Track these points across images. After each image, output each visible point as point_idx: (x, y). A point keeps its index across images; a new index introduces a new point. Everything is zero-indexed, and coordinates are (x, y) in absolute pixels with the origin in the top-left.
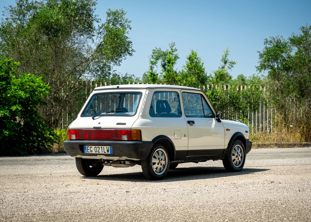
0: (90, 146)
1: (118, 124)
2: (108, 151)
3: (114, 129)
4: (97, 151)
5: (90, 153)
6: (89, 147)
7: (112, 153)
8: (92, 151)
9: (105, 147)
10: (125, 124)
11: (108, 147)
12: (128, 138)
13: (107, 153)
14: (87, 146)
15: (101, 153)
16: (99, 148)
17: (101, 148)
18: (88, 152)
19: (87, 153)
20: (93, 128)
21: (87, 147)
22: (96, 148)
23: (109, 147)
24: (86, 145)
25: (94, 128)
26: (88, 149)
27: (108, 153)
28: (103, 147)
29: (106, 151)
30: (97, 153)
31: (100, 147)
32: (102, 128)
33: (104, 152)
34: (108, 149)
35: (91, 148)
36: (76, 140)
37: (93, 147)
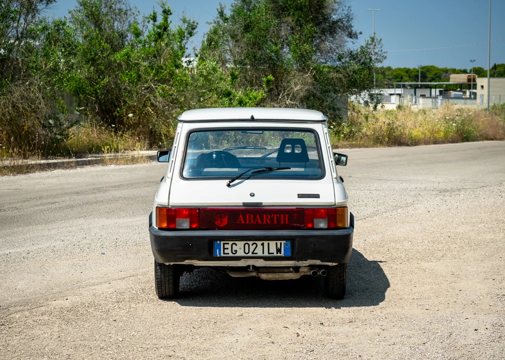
0: (231, 243)
1: (300, 196)
2: (279, 251)
3: (295, 207)
4: (251, 251)
5: (231, 255)
6: (228, 244)
7: (289, 254)
8: (236, 251)
9: (273, 244)
10: (317, 196)
11: (279, 242)
12: (329, 224)
13: (275, 254)
14: (222, 242)
15: (260, 254)
16: (255, 245)
17: (263, 244)
18: (224, 253)
19: (222, 255)
20: (242, 205)
21: (224, 244)
22: (247, 246)
23: (283, 242)
24: (220, 240)
25: (245, 204)
26: (224, 249)
27: (279, 254)
28: (266, 243)
29: (273, 249)
30: (250, 254)
31: (259, 243)
32: (263, 204)
33: (269, 253)
34: (279, 246)
35: (234, 245)
36: (191, 229)
37: (240, 244)
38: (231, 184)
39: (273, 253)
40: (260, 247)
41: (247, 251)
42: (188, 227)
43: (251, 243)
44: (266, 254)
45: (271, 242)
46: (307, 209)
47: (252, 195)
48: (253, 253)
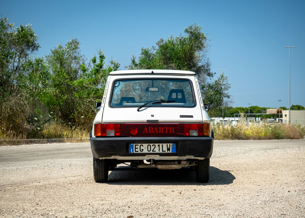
0: (139, 145)
1: (181, 116)
2: (168, 149)
3: (178, 123)
4: (152, 150)
5: (139, 152)
6: (138, 145)
7: (175, 152)
8: (143, 150)
9: (165, 145)
10: (192, 117)
11: (169, 144)
12: (199, 133)
13: (166, 152)
14: (134, 144)
15: (157, 151)
16: (154, 146)
17: (159, 146)
18: (135, 151)
19: (134, 152)
20: (146, 121)
21: (135, 145)
22: (149, 146)
23: (171, 144)
24: (133, 143)
25: (148, 121)
26: (136, 148)
27: (169, 152)
28: (161, 145)
29: (165, 149)
30: (151, 152)
31: (157, 145)
32: (159, 121)
33: (163, 151)
34: (169, 147)
35: (141, 146)
36: (115, 136)
37: (145, 145)
38: (140, 110)
39: (165, 151)
40: (157, 147)
41: (149, 150)
42: (114, 135)
43: (151, 145)
44: (161, 152)
45: (164, 144)
46: (186, 124)
47: (152, 116)
48: (153, 151)
